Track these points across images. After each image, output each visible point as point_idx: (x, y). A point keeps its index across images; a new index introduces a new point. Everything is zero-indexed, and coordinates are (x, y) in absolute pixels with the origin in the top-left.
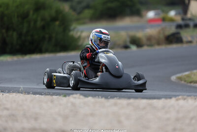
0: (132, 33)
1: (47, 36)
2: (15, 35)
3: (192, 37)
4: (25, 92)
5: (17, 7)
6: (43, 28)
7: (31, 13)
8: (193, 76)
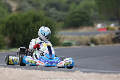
2: (21, 36)
5: (22, 19)
7: (31, 23)
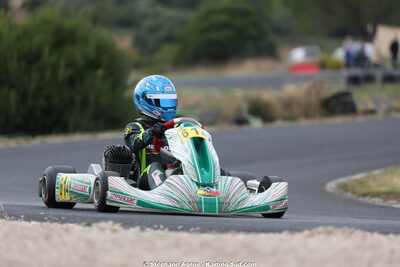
0: (253, 93)
1: (78, 99)
2: (13, 95)
3: (376, 101)
4: (10, 216)
5: (18, 39)
6: (71, 81)
7: (46, 51)
8: (371, 182)
